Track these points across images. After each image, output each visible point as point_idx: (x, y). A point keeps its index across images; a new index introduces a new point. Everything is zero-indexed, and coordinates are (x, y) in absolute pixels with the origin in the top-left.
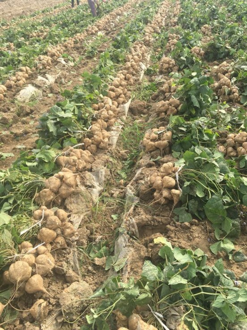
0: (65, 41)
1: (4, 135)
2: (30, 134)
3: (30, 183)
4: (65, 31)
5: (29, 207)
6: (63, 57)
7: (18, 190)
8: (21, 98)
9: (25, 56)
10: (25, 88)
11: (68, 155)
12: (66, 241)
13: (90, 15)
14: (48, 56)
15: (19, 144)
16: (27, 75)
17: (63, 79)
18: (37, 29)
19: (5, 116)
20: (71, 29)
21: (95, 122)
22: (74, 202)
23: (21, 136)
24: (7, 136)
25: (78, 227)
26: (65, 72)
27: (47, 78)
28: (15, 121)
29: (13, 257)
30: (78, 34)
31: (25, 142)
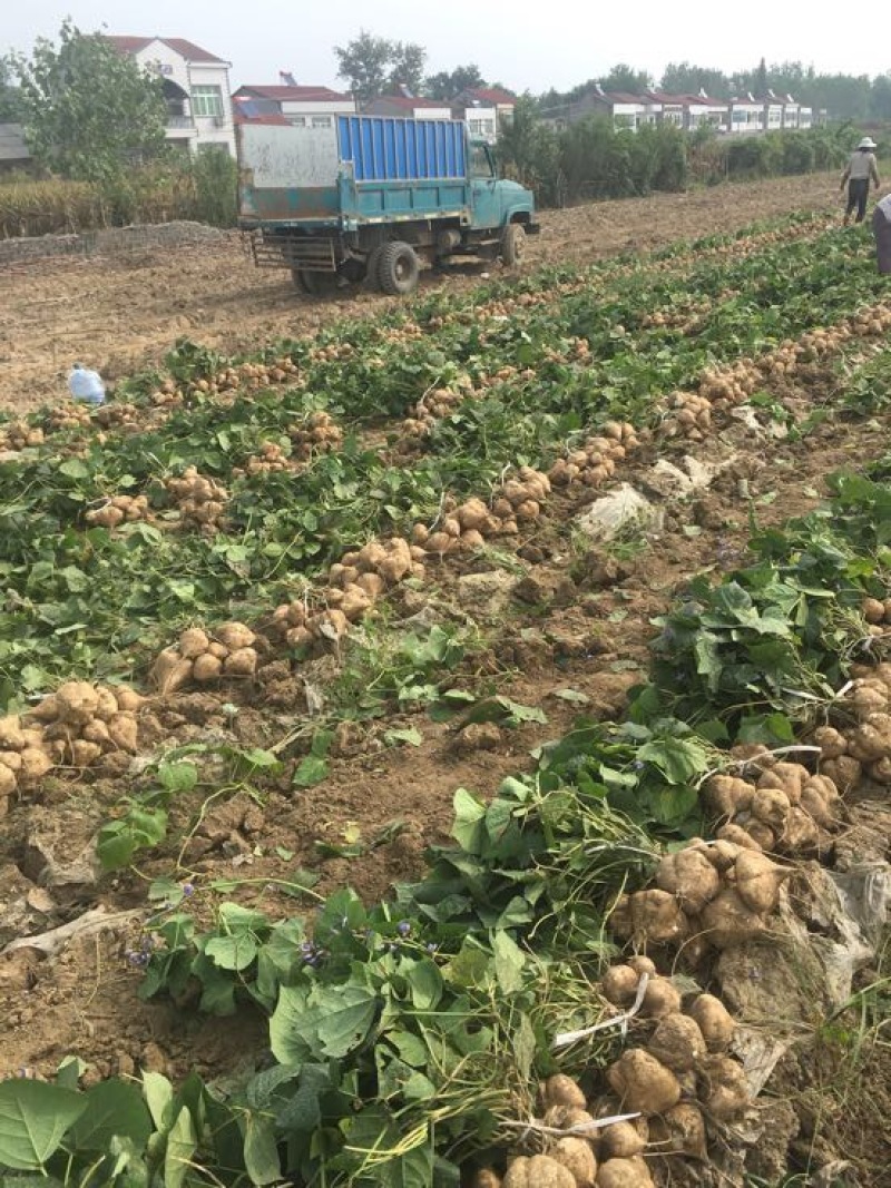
0: (766, 349)
1: (527, 643)
2: (607, 656)
3: (608, 851)
4: (770, 317)
5: (588, 939)
6: (754, 404)
7: (563, 865)
8: (590, 526)
9: (623, 388)
10: (612, 492)
11: (753, 776)
12: (710, 1131)
13: (867, 267)
14: (699, 395)
15: (567, 683)
16: (621, 451)
17: (745, 482)
18: (669, 303)
19: (534, 578)
20: (792, 310)
21: (863, 668)
22: (752, 977)
23: (575, 658)
24: (534, 647)
25: (758, 1090)
26: (753, 459)
27: (686, 471)
28: (564, 598)
29: (523, 1128)
30: (820, 331)
31: (588, 680)
